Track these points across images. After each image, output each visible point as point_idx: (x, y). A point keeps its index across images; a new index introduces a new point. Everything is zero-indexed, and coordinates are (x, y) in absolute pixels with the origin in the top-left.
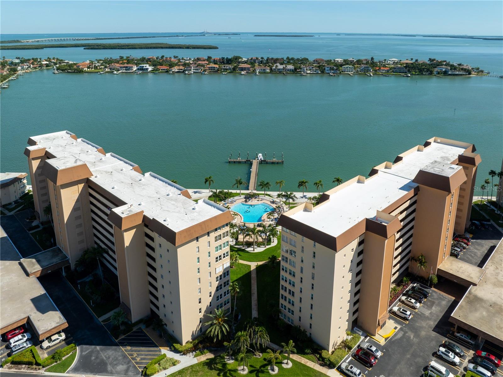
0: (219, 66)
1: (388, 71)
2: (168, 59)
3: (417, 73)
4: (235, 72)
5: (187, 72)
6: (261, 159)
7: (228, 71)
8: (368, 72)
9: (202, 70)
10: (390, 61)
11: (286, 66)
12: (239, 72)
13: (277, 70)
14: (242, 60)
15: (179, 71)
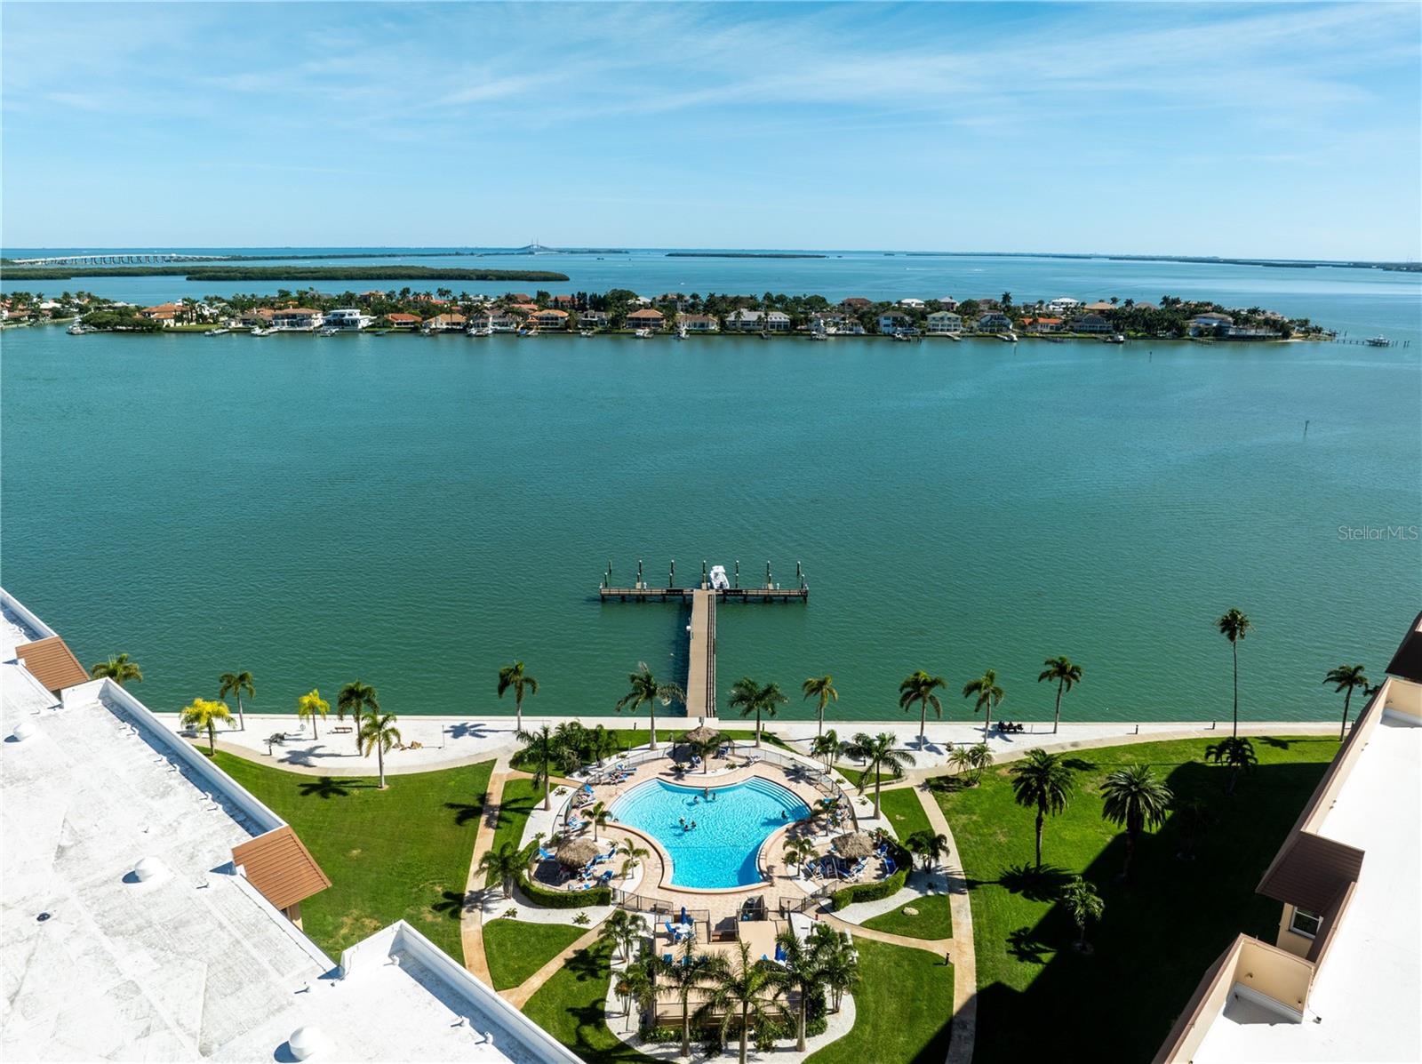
0: (570, 315)
1: (1058, 329)
2: (422, 297)
3: (1139, 335)
4: (616, 331)
5: (474, 331)
6: (721, 585)
7: (596, 329)
8: (1001, 331)
9: (518, 324)
10: (1053, 304)
11: (766, 314)
12: (630, 330)
13: (739, 325)
14: (638, 302)
15: (450, 327)
